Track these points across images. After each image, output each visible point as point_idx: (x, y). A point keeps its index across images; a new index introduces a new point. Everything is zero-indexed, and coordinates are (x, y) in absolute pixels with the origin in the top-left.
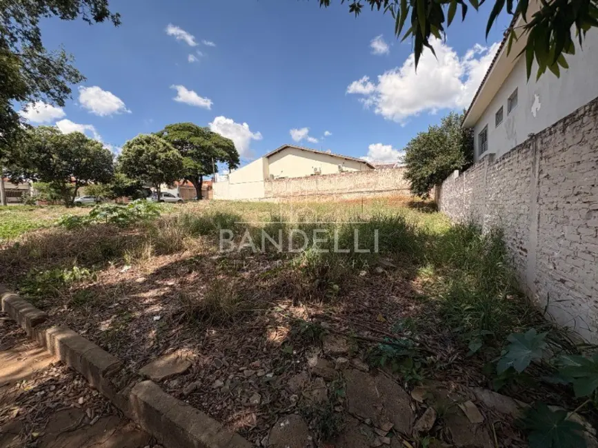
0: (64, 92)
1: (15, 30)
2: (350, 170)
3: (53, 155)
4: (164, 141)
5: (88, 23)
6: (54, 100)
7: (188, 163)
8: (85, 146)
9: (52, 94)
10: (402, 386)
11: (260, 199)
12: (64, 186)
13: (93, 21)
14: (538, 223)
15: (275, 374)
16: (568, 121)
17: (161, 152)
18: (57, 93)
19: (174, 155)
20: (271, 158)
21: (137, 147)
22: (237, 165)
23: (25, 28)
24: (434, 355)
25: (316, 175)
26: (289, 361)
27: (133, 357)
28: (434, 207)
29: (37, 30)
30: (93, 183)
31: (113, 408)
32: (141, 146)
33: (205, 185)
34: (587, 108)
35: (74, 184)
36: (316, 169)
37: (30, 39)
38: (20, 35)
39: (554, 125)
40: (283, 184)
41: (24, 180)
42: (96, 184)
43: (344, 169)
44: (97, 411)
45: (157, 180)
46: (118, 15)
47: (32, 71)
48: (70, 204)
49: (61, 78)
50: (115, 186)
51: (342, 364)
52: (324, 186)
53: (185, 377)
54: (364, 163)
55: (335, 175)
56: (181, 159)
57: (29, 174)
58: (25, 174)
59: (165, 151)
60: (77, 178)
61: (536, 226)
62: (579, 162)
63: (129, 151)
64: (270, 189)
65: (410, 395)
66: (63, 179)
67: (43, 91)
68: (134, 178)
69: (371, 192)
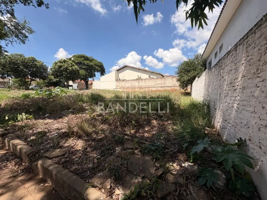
0: (25, 38)
1: (3, 9)
2: (153, 77)
3: (20, 67)
4: (72, 62)
5: (34, 7)
6: (21, 41)
7: (82, 72)
8: (35, 63)
9: (20, 38)
10: (153, 160)
11: (114, 89)
12: (25, 80)
13: (37, 6)
14: (220, 97)
15: (101, 156)
16: (229, 53)
17: (69, 67)
18: (22, 38)
19: (76, 68)
20: (119, 71)
21: (59, 64)
22: (104, 74)
23: (8, 9)
24: (169, 149)
25: (139, 79)
26: (109, 151)
27: (42, 149)
28: (189, 94)
29: (13, 10)
30: (39, 80)
31: (31, 169)
32: (61, 64)
33: (89, 82)
34: (234, 48)
35: (30, 80)
36: (138, 77)
37: (9, 13)
38: (5, 11)
39: (225, 55)
40: (124, 82)
41: (7, 77)
42: (40, 80)
43: (151, 76)
44: (24, 171)
45: (68, 79)
46: (48, 4)
47: (11, 28)
48: (27, 89)
49: (24, 32)
50: (49, 82)
51: (130, 152)
52: (142, 84)
53: (62, 157)
54: (160, 74)
55: (146, 79)
56: (79, 70)
57: (9, 75)
58: (7, 75)
59: (72, 66)
60: (31, 77)
61: (219, 98)
62: (231, 70)
63: (55, 66)
64: (118, 85)
65: (155, 164)
66: (24, 77)
67: (16, 37)
68: (57, 78)
69: (162, 87)
